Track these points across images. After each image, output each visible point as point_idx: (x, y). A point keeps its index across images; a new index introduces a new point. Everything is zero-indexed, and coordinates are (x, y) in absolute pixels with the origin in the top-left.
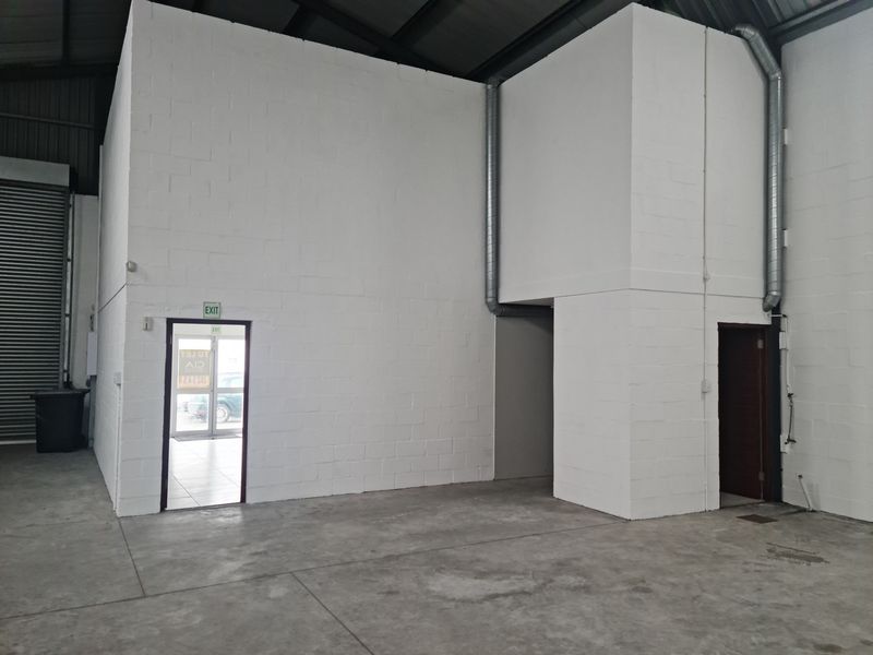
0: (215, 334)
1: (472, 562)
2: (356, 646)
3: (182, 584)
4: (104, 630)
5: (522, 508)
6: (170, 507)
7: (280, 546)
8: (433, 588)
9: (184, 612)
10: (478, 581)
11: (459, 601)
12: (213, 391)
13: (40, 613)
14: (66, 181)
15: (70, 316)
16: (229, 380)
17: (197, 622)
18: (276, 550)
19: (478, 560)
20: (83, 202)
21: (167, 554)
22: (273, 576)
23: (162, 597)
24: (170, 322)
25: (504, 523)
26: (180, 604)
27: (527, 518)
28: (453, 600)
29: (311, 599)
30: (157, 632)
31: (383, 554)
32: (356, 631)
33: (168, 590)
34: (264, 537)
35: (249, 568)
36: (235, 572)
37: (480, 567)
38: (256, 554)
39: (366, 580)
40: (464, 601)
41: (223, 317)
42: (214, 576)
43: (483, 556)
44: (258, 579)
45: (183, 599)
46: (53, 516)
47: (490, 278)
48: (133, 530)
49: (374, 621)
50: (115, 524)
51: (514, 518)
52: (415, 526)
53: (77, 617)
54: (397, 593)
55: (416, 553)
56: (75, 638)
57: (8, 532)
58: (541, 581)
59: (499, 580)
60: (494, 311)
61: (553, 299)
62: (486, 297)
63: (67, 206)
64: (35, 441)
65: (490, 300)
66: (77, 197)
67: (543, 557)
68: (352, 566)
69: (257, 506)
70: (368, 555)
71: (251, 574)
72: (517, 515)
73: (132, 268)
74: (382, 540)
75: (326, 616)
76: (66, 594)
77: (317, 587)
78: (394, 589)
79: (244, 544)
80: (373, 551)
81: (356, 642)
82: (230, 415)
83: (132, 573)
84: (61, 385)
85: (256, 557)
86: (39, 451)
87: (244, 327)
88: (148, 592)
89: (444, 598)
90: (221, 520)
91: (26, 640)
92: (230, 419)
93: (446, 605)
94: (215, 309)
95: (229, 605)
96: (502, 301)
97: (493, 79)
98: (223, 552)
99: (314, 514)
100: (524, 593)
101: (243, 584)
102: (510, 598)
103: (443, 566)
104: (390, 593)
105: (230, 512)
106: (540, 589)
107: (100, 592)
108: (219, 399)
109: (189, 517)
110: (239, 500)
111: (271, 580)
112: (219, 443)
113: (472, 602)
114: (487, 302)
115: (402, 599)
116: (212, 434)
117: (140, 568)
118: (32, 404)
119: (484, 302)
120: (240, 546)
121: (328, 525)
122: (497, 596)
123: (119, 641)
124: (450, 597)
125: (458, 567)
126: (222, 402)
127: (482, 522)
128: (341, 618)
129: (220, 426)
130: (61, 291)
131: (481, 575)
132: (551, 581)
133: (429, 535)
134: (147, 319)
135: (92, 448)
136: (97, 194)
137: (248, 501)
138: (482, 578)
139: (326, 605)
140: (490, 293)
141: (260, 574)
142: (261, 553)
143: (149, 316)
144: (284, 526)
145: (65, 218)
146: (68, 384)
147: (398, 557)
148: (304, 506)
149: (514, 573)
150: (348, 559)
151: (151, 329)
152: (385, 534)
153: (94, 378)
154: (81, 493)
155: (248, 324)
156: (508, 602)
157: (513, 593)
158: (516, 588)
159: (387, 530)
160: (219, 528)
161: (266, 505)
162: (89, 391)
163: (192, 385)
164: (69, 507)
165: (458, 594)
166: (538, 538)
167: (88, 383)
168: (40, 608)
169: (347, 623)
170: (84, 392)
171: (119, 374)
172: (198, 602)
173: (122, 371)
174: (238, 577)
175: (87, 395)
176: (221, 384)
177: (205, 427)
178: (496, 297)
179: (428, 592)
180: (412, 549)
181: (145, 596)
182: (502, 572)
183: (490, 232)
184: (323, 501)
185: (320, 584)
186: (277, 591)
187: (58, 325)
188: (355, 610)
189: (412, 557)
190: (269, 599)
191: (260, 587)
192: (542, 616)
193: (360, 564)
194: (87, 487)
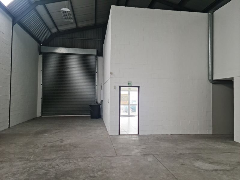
0: (129, 90)
1: (208, 159)
2: (173, 178)
3: (125, 154)
4: (108, 163)
5: (223, 144)
6: (121, 134)
7: (149, 147)
8: (196, 165)
9: (127, 161)
10: (210, 165)
11: (205, 170)
12: (129, 105)
13: (94, 157)
14: (96, 54)
15: (97, 86)
16: (133, 102)
17: (130, 164)
18: (148, 148)
19: (210, 158)
20: (99, 58)
21: (121, 146)
22: (148, 155)
23: (121, 156)
24: (120, 87)
25: (218, 148)
26: (126, 159)
27: (226, 147)
28: (203, 169)
29: (159, 163)
30: (121, 165)
31: (178, 153)
32: (173, 174)
33: (122, 155)
34: (145, 144)
35: (141, 152)
36: (138, 153)
37: (210, 161)
38: (143, 148)
39: (174, 160)
40: (206, 170)
41: (133, 86)
42: (133, 153)
43: (211, 157)
44: (144, 155)
45: (126, 158)
46: (95, 134)
47: (210, 72)
48: (113, 139)
49: (178, 172)
50: (109, 137)
51: (221, 147)
52: (188, 146)
53: (102, 159)
54: (184, 165)
55: (189, 154)
56: (102, 164)
57: (86, 137)
58: (232, 167)
59: (218, 165)
60: (211, 82)
61: (233, 78)
62: (209, 78)
63: (96, 59)
64: (90, 116)
65: (210, 79)
66: (98, 57)
67: (232, 160)
68: (170, 155)
69: (142, 136)
70: (174, 153)
71: (142, 154)
72: (222, 146)
73: (111, 74)
74: (178, 149)
75: (164, 168)
76: (100, 153)
77: (161, 160)
78: (183, 163)
79: (140, 145)
80: (176, 152)
81: (174, 177)
82: (133, 111)
83: (114, 149)
84: (95, 103)
85: (143, 149)
86: (91, 118)
87: (138, 88)
88: (118, 155)
89: (199, 168)
90: (133, 138)
91: (91, 163)
92: (133, 112)
93: (200, 170)
94: (130, 83)
95: (138, 161)
96: (214, 79)
97: (211, 11)
98: (135, 147)
99: (158, 139)
100: (226, 170)
101: (140, 156)
102: (222, 171)
103: (198, 159)
104: (182, 164)
105: (135, 136)
106: (232, 170)
107: (107, 154)
108: (131, 107)
109: (125, 137)
110: (137, 134)
111: (148, 156)
112: (131, 118)
113: (209, 171)
114: (209, 80)
115: (186, 167)
116: (129, 116)
117: (115, 149)
118: (90, 107)
119: (208, 79)
120: (138, 146)
121: (162, 143)
122: (217, 170)
123: (112, 167)
124: (202, 168)
125: (203, 159)
126: (131, 108)
127: (210, 147)
128: (168, 169)
129: (131, 114)
130: (95, 80)
131: (211, 163)
132: (236, 168)
133: (192, 149)
134: (115, 86)
135: (102, 118)
136: (102, 56)
137: (140, 134)
138: (211, 164)
139: (164, 165)
140: (210, 77)
141: (145, 154)
142: (144, 148)
143: (115, 85)
144: (150, 142)
145: (96, 62)
146: (97, 102)
147: (183, 154)
148: (154, 137)
149: (223, 164)
150: (168, 153)
151: (116, 89)
152: (179, 147)
153: (102, 101)
154: (101, 129)
155: (139, 87)
156: (221, 172)
157: (223, 170)
158: (224, 168)
159: (179, 146)
160: (133, 141)
161: (144, 136)
162: (101, 104)
163: (124, 103)
164: (98, 132)
165: (204, 168)
166: (230, 154)
167: (101, 102)
168: (94, 156)
169: (170, 171)
170: (100, 104)
171: (109, 100)
172: (130, 159)
173: (109, 99)
174: (139, 154)
175: (101, 105)
176: (131, 103)
177: (127, 114)
178: (212, 77)
179: (194, 166)
180: (188, 152)
181: (117, 156)
182: (218, 163)
183: (210, 58)
184: (159, 136)
185: (161, 159)
186: (150, 159)
187: (95, 88)
188: (172, 168)
189: (188, 155)
190: (148, 161)
191: (145, 158)
192: (234, 178)
193: (172, 155)
194: (102, 127)
